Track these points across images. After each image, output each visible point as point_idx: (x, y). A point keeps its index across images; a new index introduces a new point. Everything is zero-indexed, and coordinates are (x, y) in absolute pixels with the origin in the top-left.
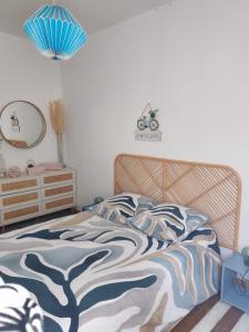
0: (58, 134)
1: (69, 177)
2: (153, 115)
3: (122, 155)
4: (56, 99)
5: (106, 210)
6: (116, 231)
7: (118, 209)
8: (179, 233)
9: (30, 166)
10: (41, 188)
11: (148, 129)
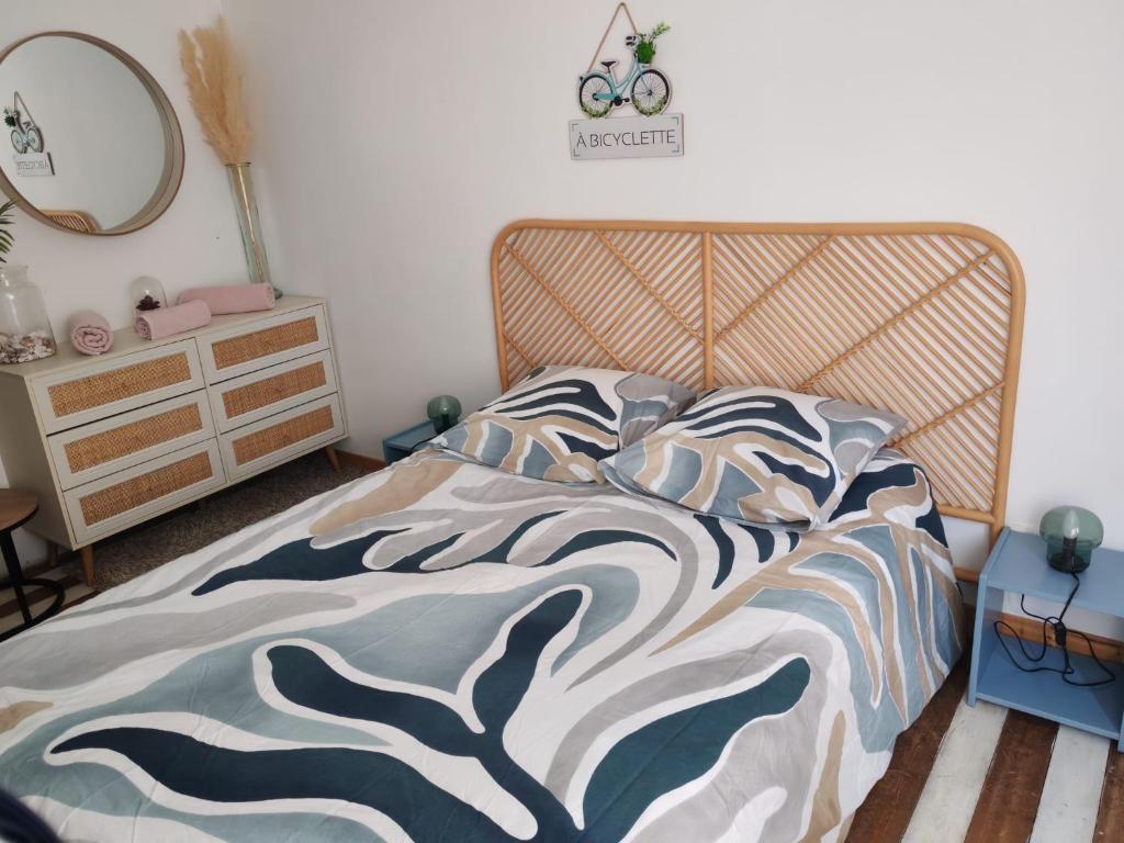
0: (235, 165)
1: (304, 331)
2: (644, 52)
3: (520, 227)
4: (204, 20)
5: (503, 441)
6: (572, 513)
7: (551, 431)
8: (820, 489)
9: (148, 305)
10: (207, 385)
11: (627, 110)
